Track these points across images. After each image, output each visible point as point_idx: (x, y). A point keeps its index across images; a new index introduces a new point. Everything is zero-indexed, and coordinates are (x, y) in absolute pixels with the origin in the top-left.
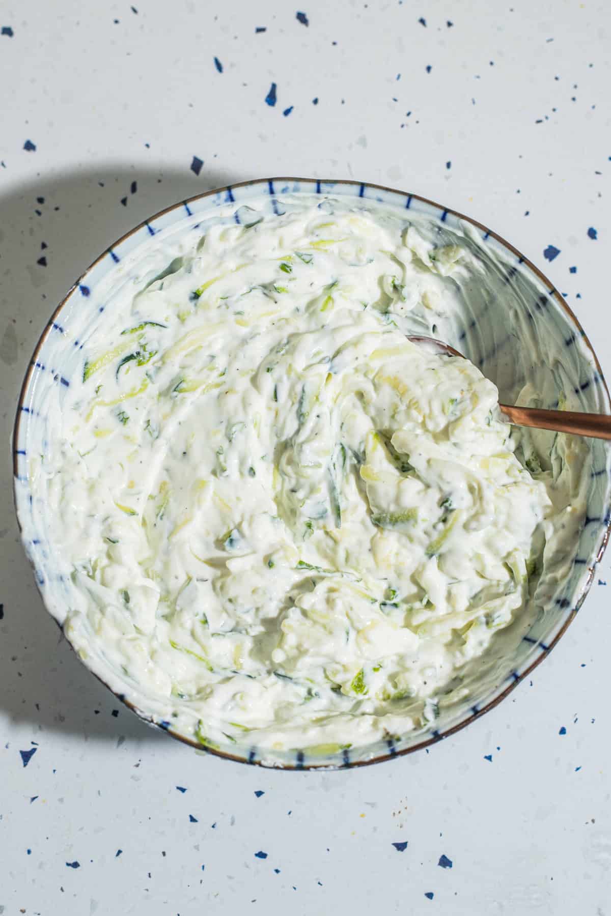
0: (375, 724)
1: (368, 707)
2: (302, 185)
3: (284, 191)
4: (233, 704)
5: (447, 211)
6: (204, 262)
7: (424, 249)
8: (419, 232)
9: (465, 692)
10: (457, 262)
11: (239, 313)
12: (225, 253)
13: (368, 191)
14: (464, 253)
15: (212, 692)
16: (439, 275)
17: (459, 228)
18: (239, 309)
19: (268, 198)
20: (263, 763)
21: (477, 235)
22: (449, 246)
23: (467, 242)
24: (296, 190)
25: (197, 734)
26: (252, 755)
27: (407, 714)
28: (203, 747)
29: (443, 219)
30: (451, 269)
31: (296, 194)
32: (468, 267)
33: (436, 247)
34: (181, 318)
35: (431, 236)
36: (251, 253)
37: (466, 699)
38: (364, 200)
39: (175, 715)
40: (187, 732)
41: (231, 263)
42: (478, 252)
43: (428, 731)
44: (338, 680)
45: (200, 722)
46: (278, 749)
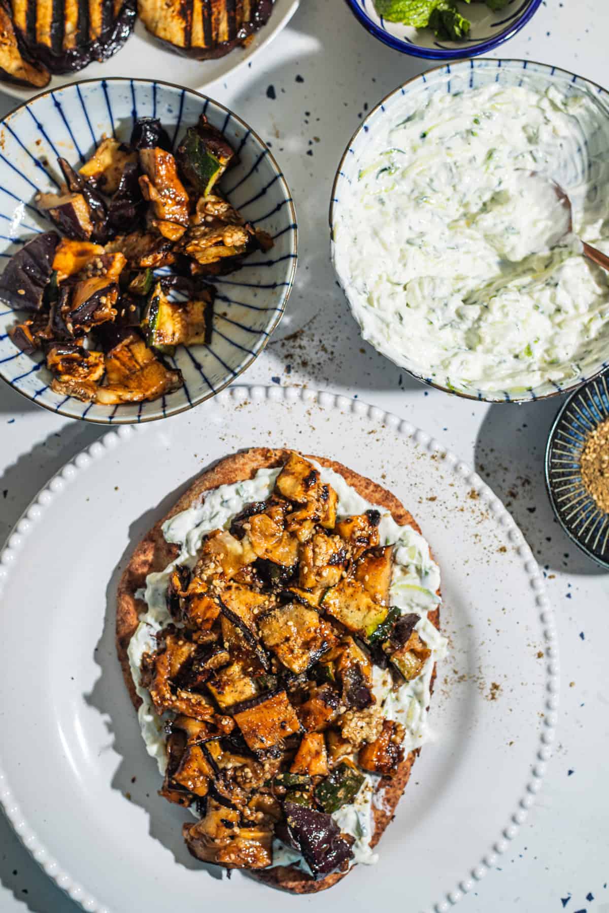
0: (542, 376)
1: (535, 367)
2: (490, 62)
3: (479, 66)
4: (462, 367)
5: (576, 76)
6: (430, 114)
7: (558, 98)
8: (556, 88)
9: (596, 357)
10: (581, 106)
11: (449, 148)
12: (443, 109)
13: (528, 65)
14: (586, 101)
15: (450, 363)
16: (568, 115)
17: (582, 86)
18: (448, 146)
19: (469, 70)
20: (487, 399)
21: (594, 90)
22: (576, 97)
23: (589, 93)
24: (487, 65)
25: (448, 384)
26: (480, 395)
27: (559, 370)
28: (452, 392)
29: (574, 81)
30: (575, 110)
31: (486, 68)
32: (587, 109)
33: (566, 97)
34: (414, 150)
35: (565, 91)
36: (459, 110)
37: (597, 360)
38: (526, 70)
39: (434, 375)
40: (443, 384)
41: (447, 115)
42: (594, 99)
43: (578, 378)
44: (517, 352)
45: (448, 378)
46: (492, 390)
